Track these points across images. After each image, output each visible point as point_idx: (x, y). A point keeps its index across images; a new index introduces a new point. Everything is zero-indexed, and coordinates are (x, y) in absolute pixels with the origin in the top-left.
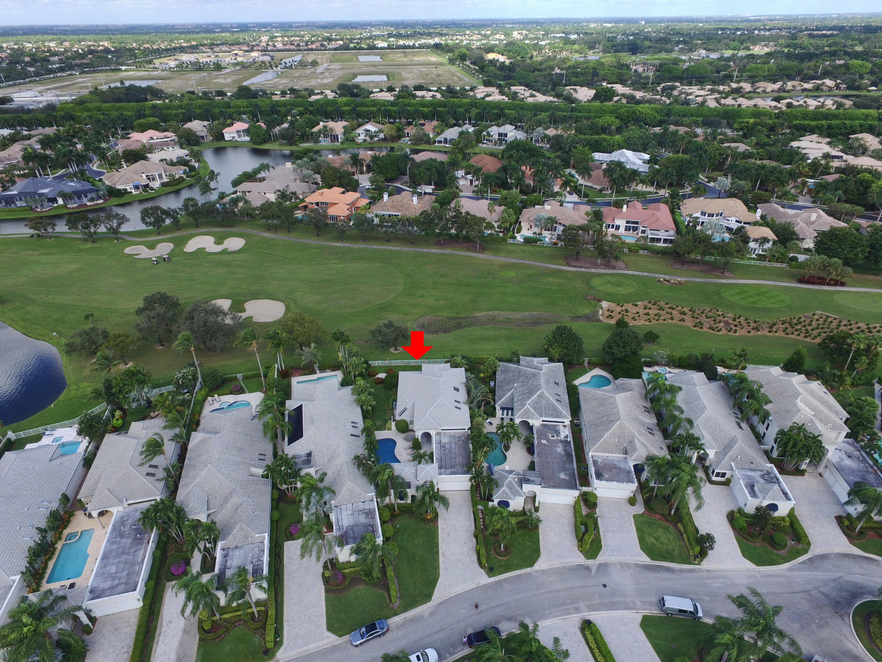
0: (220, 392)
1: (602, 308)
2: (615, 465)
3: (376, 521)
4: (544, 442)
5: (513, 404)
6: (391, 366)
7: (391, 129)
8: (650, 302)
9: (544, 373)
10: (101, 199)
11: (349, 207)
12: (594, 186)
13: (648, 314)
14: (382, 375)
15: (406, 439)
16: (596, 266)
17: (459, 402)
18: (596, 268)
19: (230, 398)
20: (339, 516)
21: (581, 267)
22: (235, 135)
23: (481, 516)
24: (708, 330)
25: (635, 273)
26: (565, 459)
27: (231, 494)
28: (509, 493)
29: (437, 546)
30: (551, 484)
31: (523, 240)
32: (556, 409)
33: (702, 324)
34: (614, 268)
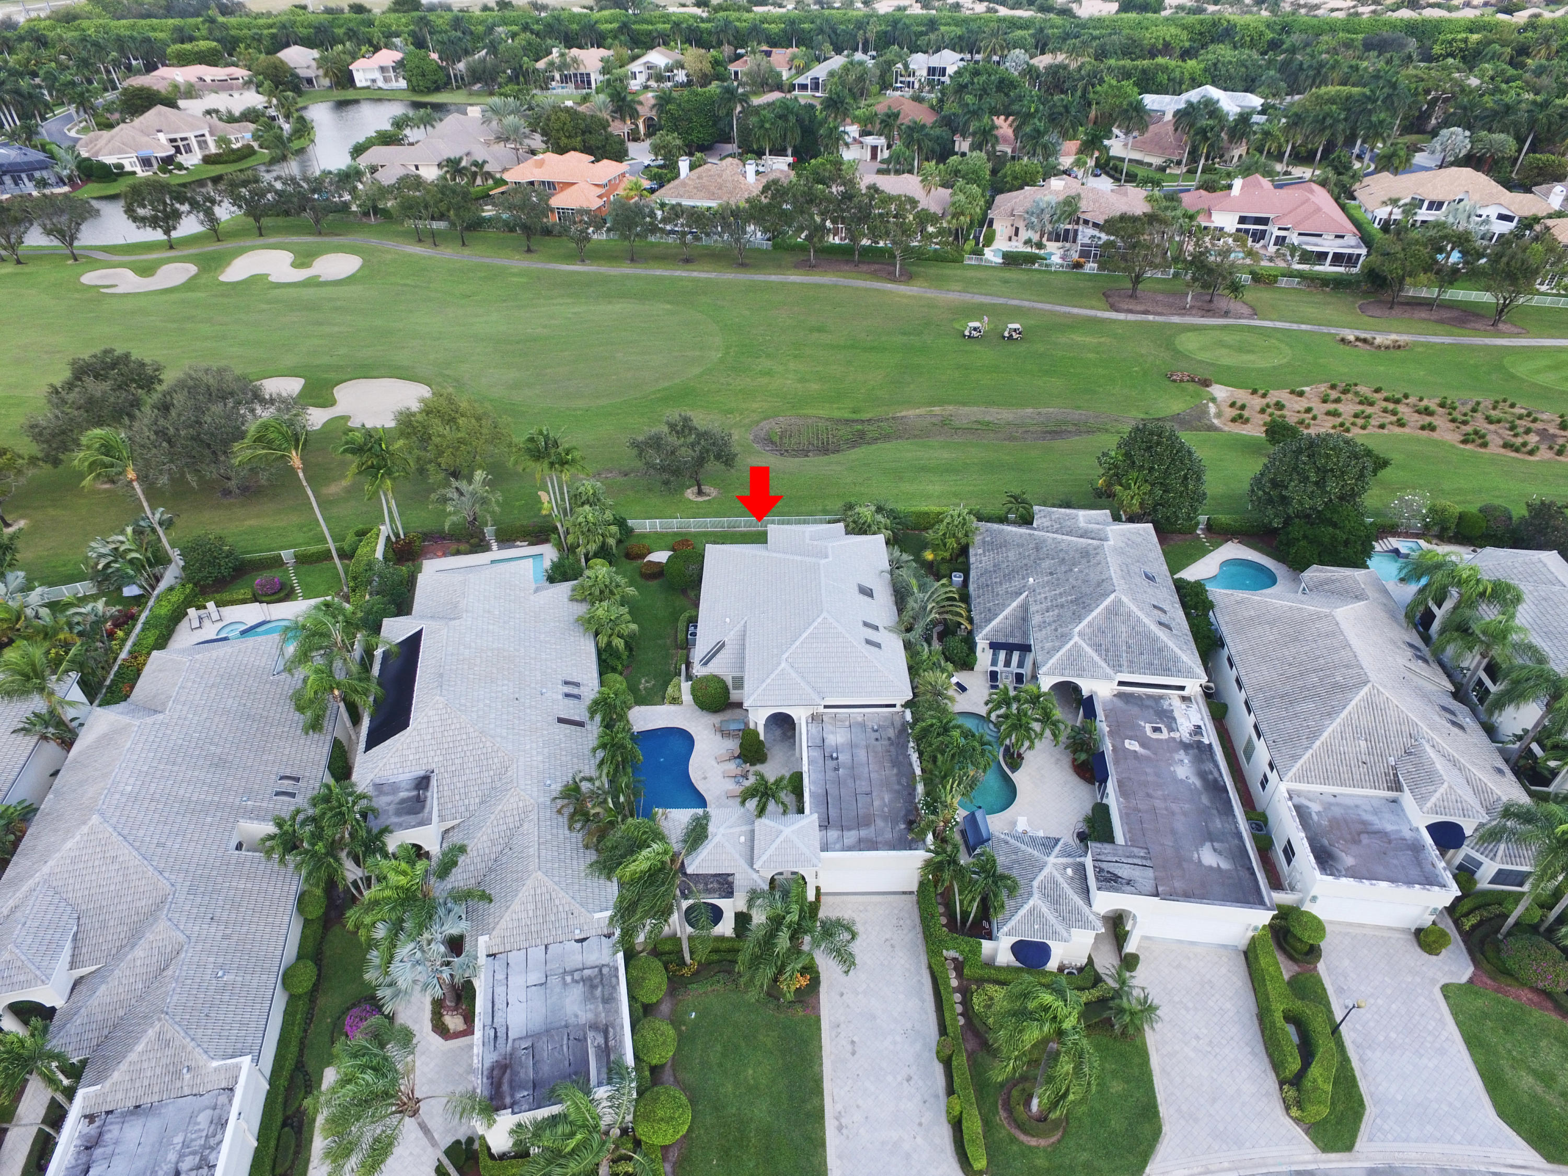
0: (226, 596)
1: (1213, 400)
2: (1364, 823)
3: (617, 1011)
4: (1132, 745)
5: (1026, 634)
6: (686, 534)
7: (700, 59)
8: (1333, 387)
9: (1115, 549)
10: (65, 184)
11: (602, 191)
12: (1147, 159)
13: (1335, 414)
14: (661, 556)
15: (724, 733)
16: (1183, 310)
17: (876, 628)
18: (1183, 315)
19: (251, 613)
20: (500, 990)
21: (1146, 312)
22: (377, 75)
23: (954, 983)
24: (1502, 451)
25: (1279, 325)
26: (1205, 800)
27: (152, 914)
28: (1051, 918)
29: (817, 1089)
30: (1178, 885)
31: (1001, 261)
32: (1160, 650)
33: (1483, 437)
34: (1226, 314)
